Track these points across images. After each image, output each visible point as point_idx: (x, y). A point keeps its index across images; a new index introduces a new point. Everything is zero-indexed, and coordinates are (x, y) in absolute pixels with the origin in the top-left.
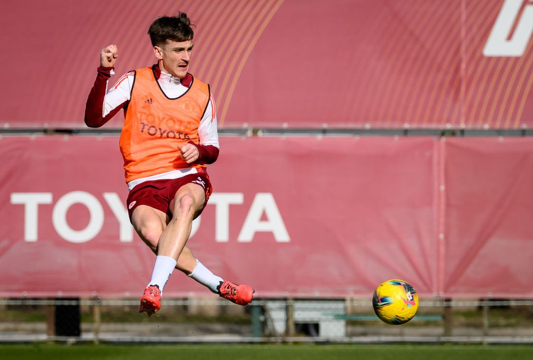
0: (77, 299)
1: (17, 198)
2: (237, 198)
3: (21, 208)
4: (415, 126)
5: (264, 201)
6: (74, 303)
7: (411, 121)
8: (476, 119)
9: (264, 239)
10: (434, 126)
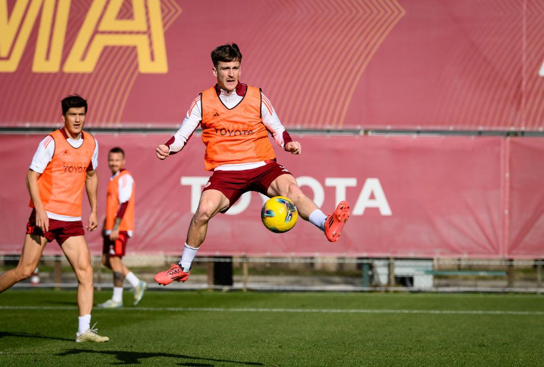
0: (230, 257)
1: (185, 181)
2: (352, 182)
3: (189, 188)
4: (487, 128)
5: (373, 185)
6: (228, 260)
7: (484, 124)
8: (533, 123)
9: (372, 212)
10: (501, 128)
